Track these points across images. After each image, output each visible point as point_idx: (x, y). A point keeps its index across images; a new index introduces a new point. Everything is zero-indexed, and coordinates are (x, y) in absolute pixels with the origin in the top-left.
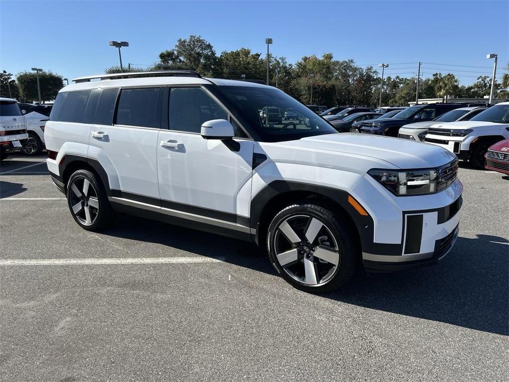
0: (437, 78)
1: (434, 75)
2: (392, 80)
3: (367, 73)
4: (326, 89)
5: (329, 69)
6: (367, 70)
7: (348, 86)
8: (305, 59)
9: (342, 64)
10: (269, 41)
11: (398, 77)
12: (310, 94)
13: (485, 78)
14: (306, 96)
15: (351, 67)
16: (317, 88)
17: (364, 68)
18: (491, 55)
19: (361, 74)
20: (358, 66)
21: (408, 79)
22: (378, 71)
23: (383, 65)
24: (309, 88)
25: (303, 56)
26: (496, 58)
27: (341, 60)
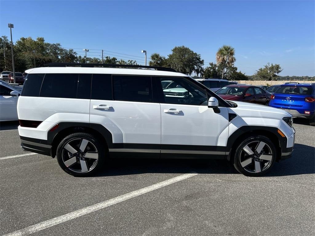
0: (108, 59)
1: (106, 57)
2: (82, 58)
3: (70, 53)
4: (45, 61)
5: (43, 48)
6: (70, 51)
7: (59, 61)
8: (23, 39)
9: (52, 46)
10: (11, 26)
11: (85, 57)
12: (34, 64)
13: (132, 61)
14: (30, 66)
15: (59, 48)
16: (39, 61)
17: (68, 50)
18: (143, 51)
19: (66, 53)
20: (64, 48)
21: (91, 58)
22: (77, 52)
23: (86, 50)
24: (33, 60)
25: (22, 37)
26: (146, 53)
27: (52, 43)
